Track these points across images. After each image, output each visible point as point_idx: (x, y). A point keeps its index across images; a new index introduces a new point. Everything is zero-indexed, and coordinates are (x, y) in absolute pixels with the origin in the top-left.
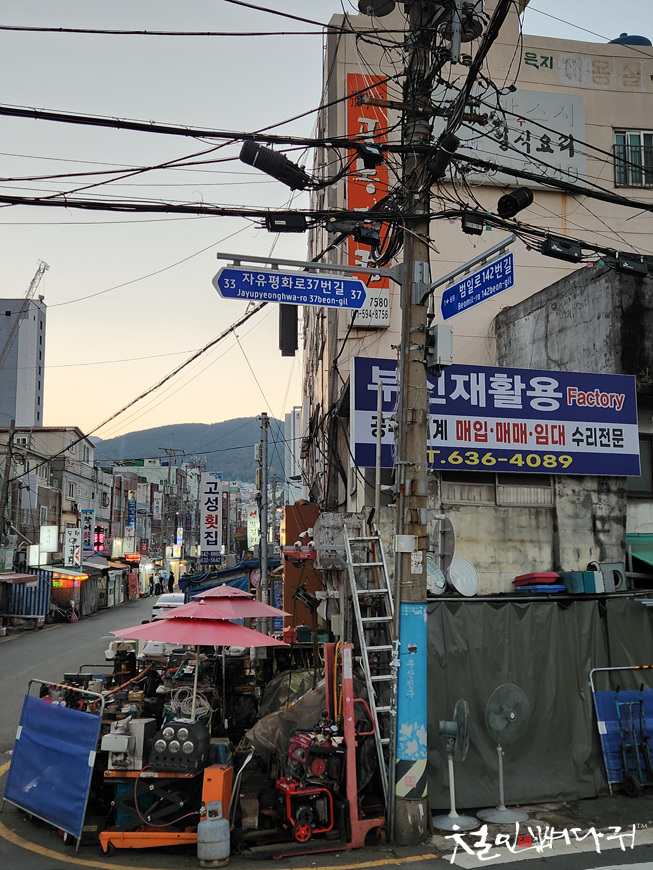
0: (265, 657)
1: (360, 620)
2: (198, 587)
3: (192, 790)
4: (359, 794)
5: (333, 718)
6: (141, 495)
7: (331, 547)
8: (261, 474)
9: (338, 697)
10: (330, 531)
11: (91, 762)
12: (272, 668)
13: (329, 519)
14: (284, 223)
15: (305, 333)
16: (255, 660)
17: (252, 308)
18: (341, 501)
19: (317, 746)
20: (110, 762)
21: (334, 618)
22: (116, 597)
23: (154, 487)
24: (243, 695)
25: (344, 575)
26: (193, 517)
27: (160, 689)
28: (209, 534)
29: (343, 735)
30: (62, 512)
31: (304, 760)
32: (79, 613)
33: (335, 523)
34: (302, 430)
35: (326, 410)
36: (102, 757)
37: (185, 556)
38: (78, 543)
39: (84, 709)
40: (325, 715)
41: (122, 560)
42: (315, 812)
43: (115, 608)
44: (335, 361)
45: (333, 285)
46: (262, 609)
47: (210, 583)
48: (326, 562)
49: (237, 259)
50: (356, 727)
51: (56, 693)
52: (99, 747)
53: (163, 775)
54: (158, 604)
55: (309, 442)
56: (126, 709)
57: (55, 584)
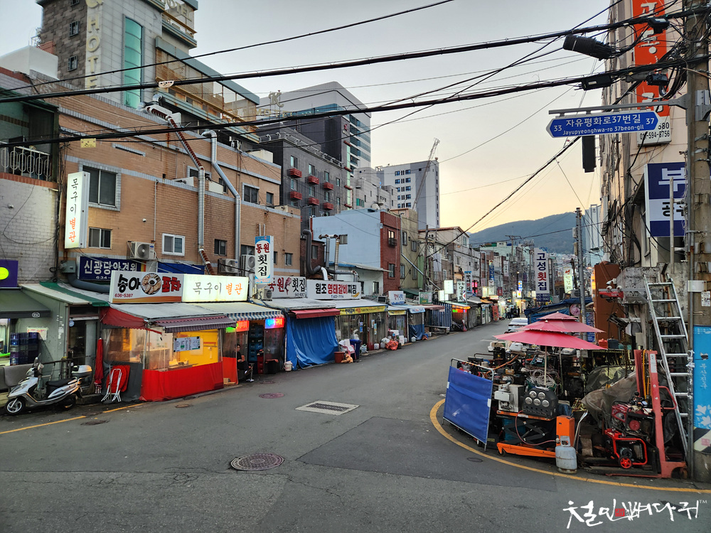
0: (587, 356)
1: (660, 336)
2: (536, 314)
3: (550, 428)
4: (665, 445)
5: (644, 397)
6: (496, 263)
7: (633, 289)
8: (578, 246)
9: (646, 384)
10: (632, 279)
11: (489, 404)
12: (592, 364)
13: (632, 272)
14: (595, 82)
15: (601, 156)
16: (580, 358)
17: (568, 143)
18: (637, 260)
19: (633, 413)
20: (500, 406)
21: (637, 335)
22: (486, 319)
23: (503, 258)
24: (573, 378)
25: (645, 307)
26: (528, 275)
27: (523, 370)
28: (541, 284)
29: (651, 408)
30: (454, 273)
31: (624, 420)
32: (467, 327)
33: (637, 274)
34: (603, 216)
35: (623, 202)
36: (495, 403)
37: (524, 297)
38: (464, 289)
39: (481, 376)
40: (637, 394)
41: (488, 298)
42: (634, 452)
43: (485, 325)
44: (629, 170)
45: (632, 117)
46: (582, 327)
47: (544, 312)
48: (630, 299)
49: (562, 112)
50: (661, 403)
51: (465, 367)
52: (493, 398)
53: (531, 417)
54: (511, 323)
55: (607, 225)
56: (505, 378)
57: (454, 311)
